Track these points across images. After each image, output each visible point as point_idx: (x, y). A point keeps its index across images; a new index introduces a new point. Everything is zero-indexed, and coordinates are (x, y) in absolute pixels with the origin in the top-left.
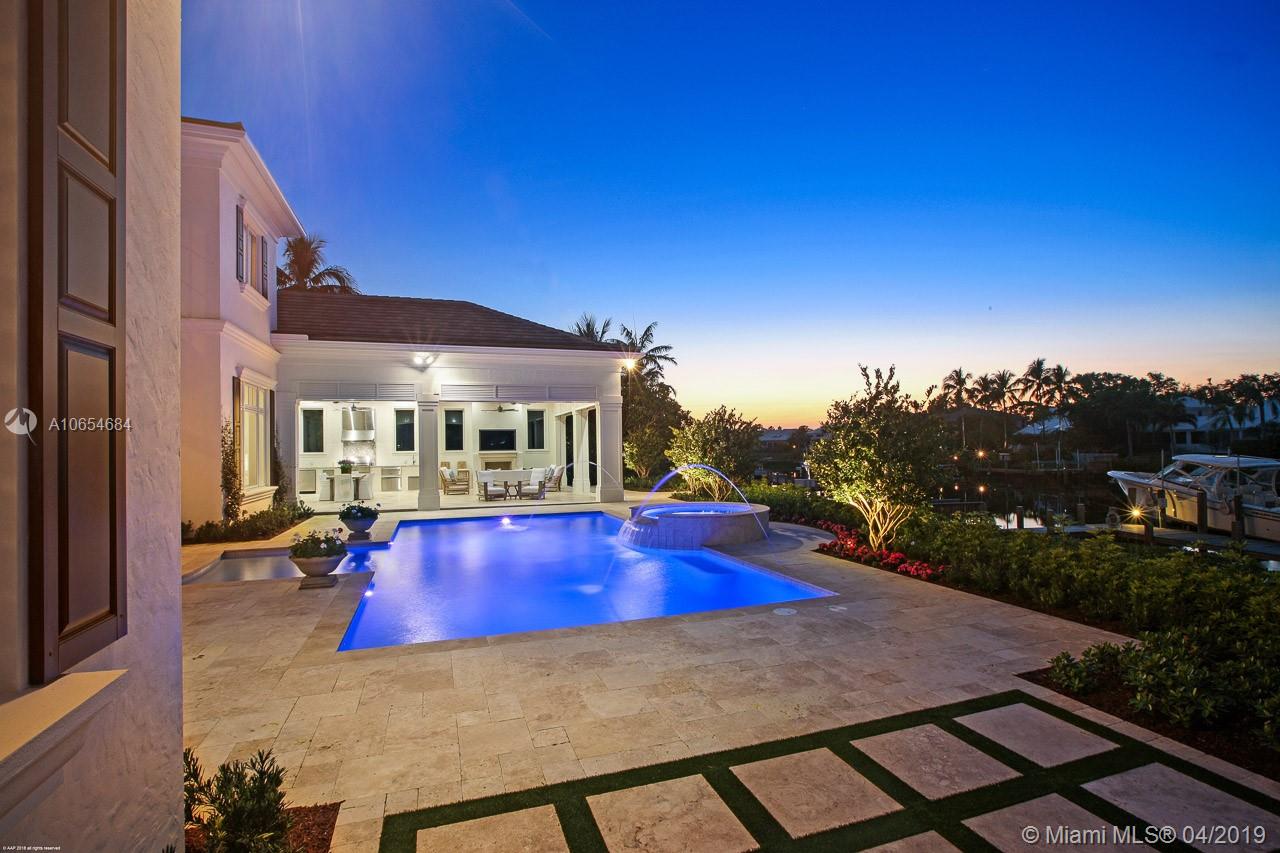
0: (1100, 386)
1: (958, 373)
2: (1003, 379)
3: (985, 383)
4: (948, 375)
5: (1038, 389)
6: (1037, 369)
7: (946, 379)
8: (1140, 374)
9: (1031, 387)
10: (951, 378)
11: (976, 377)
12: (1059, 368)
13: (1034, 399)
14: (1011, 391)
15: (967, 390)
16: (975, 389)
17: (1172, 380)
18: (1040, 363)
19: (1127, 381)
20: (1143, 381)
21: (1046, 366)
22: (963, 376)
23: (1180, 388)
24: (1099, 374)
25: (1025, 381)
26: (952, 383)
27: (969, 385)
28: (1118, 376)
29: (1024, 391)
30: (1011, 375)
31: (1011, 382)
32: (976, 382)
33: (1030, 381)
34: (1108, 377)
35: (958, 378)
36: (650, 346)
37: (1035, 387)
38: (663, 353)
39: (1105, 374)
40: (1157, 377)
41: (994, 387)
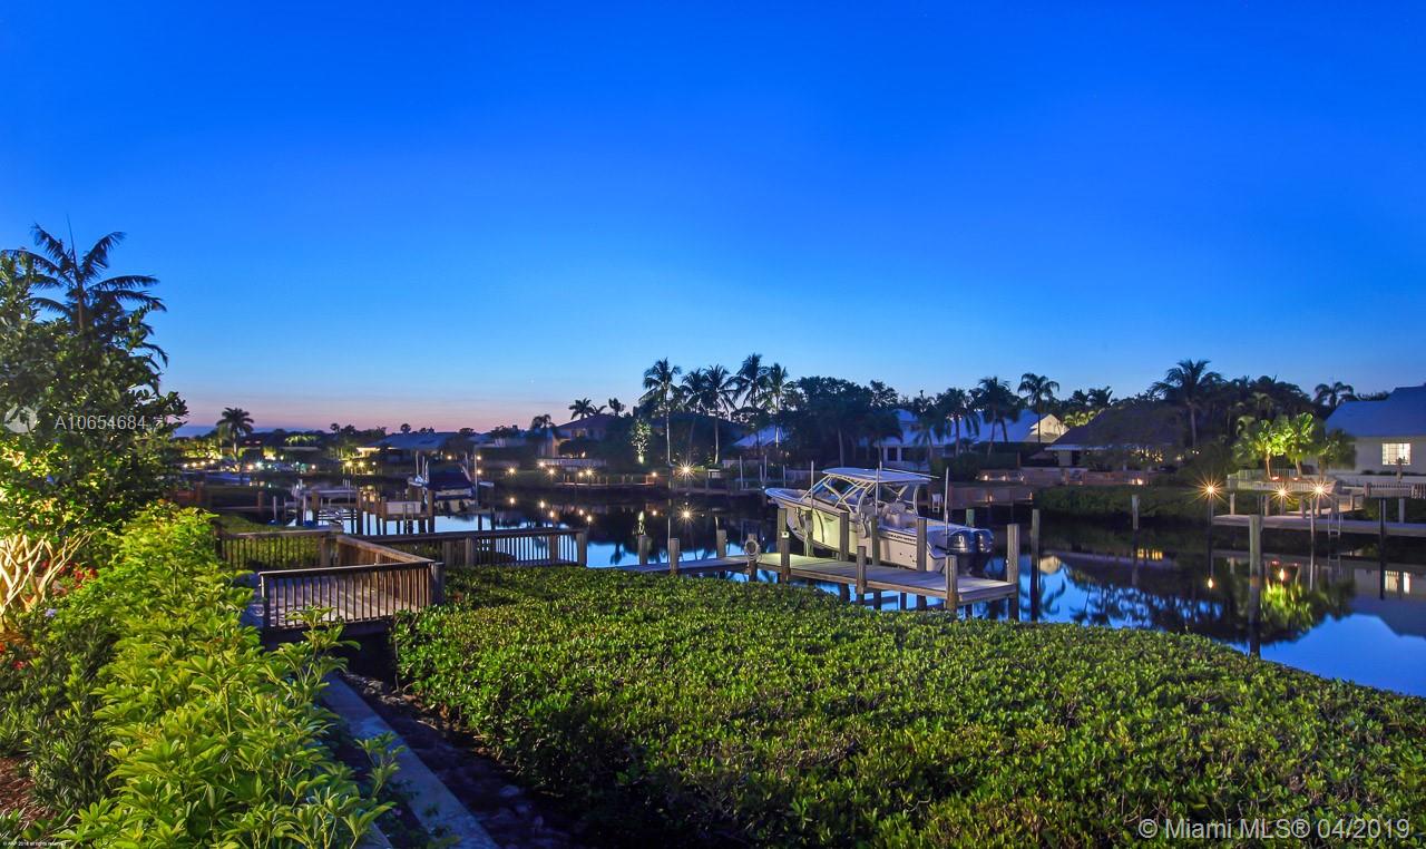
0: (824, 393)
1: (663, 365)
2: (715, 376)
3: (696, 380)
4: (651, 367)
5: (753, 391)
6: (752, 366)
7: (648, 372)
8: (863, 382)
9: (745, 388)
10: (654, 371)
11: (686, 372)
12: (777, 367)
13: (748, 404)
14: (724, 392)
15: (674, 388)
16: (685, 388)
17: (892, 390)
18: (755, 359)
19: (852, 389)
20: (866, 389)
21: (763, 363)
22: (670, 371)
23: (900, 399)
24: (823, 379)
25: (738, 380)
26: (655, 377)
27: (677, 381)
28: (842, 382)
29: (737, 393)
30: (725, 372)
31: (724, 381)
32: (686, 379)
33: (744, 380)
34: (833, 382)
35: (662, 372)
36: (103, 274)
37: (750, 388)
38: (137, 288)
39: (830, 379)
40: (878, 386)
41: (707, 385)
